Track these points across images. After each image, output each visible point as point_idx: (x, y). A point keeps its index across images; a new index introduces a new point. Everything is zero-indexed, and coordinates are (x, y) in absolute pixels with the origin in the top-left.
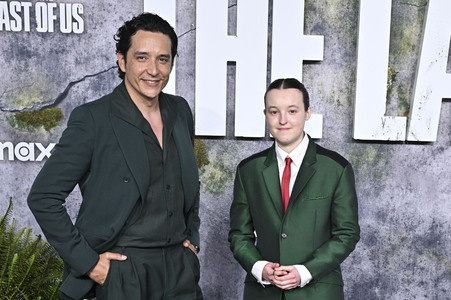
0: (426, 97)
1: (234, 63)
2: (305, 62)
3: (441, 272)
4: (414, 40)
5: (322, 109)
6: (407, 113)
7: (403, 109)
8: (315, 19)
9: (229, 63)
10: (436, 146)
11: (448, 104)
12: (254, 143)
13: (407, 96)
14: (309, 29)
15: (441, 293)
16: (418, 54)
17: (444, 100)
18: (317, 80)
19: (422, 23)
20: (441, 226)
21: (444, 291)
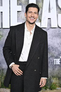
0: (44, 18)
1: (2, 12)
2: (18, 11)
3: (50, 56)
4: (41, 6)
5: (22, 21)
6: (41, 22)
7: (40, 21)
8: (20, 2)
9: (1, 12)
10: (47, 29)
11: (49, 19)
12: (7, 29)
13: (40, 18)
14: (18, 4)
15: (50, 61)
16: (42, 9)
17: (48, 19)
18: (21, 15)
19: (43, 2)
20: (49, 46)
21: (51, 60)
